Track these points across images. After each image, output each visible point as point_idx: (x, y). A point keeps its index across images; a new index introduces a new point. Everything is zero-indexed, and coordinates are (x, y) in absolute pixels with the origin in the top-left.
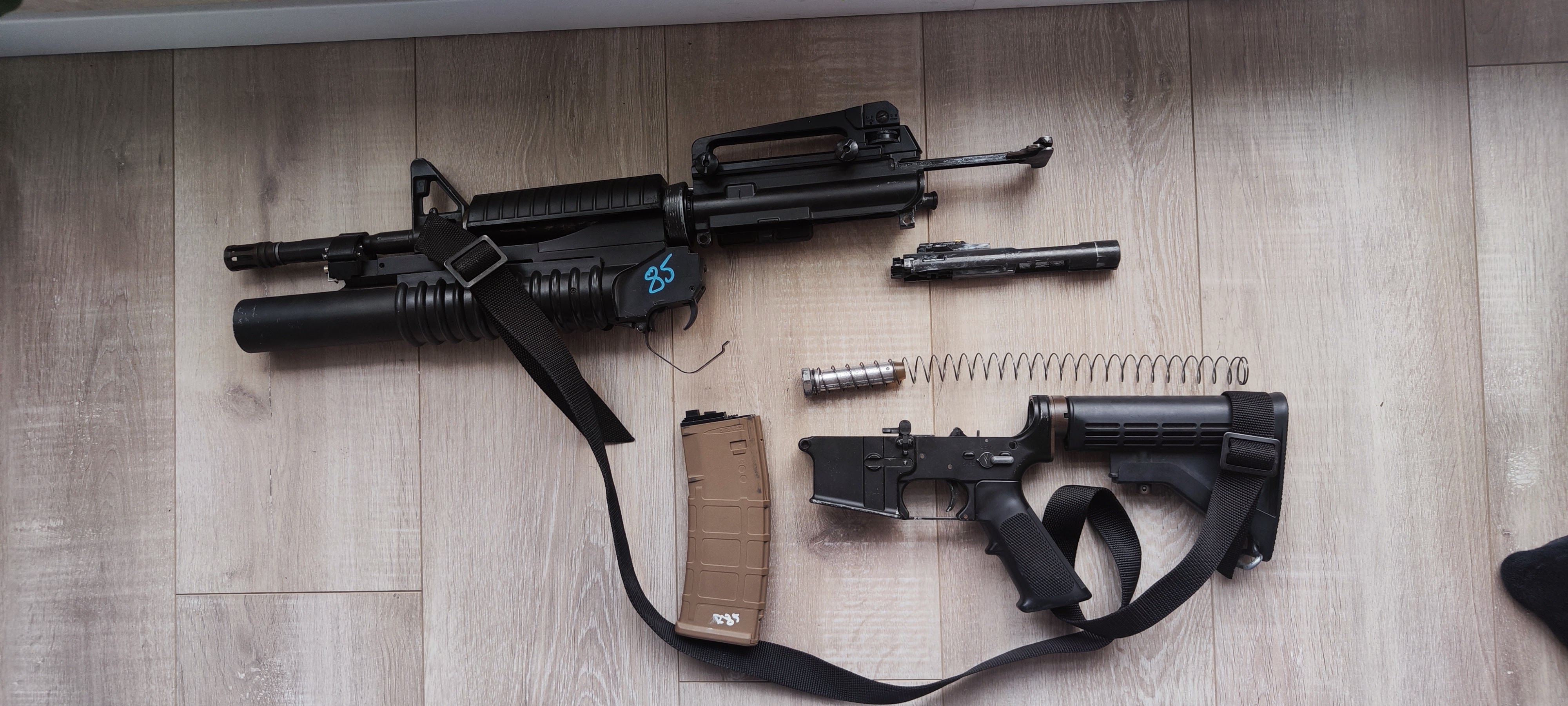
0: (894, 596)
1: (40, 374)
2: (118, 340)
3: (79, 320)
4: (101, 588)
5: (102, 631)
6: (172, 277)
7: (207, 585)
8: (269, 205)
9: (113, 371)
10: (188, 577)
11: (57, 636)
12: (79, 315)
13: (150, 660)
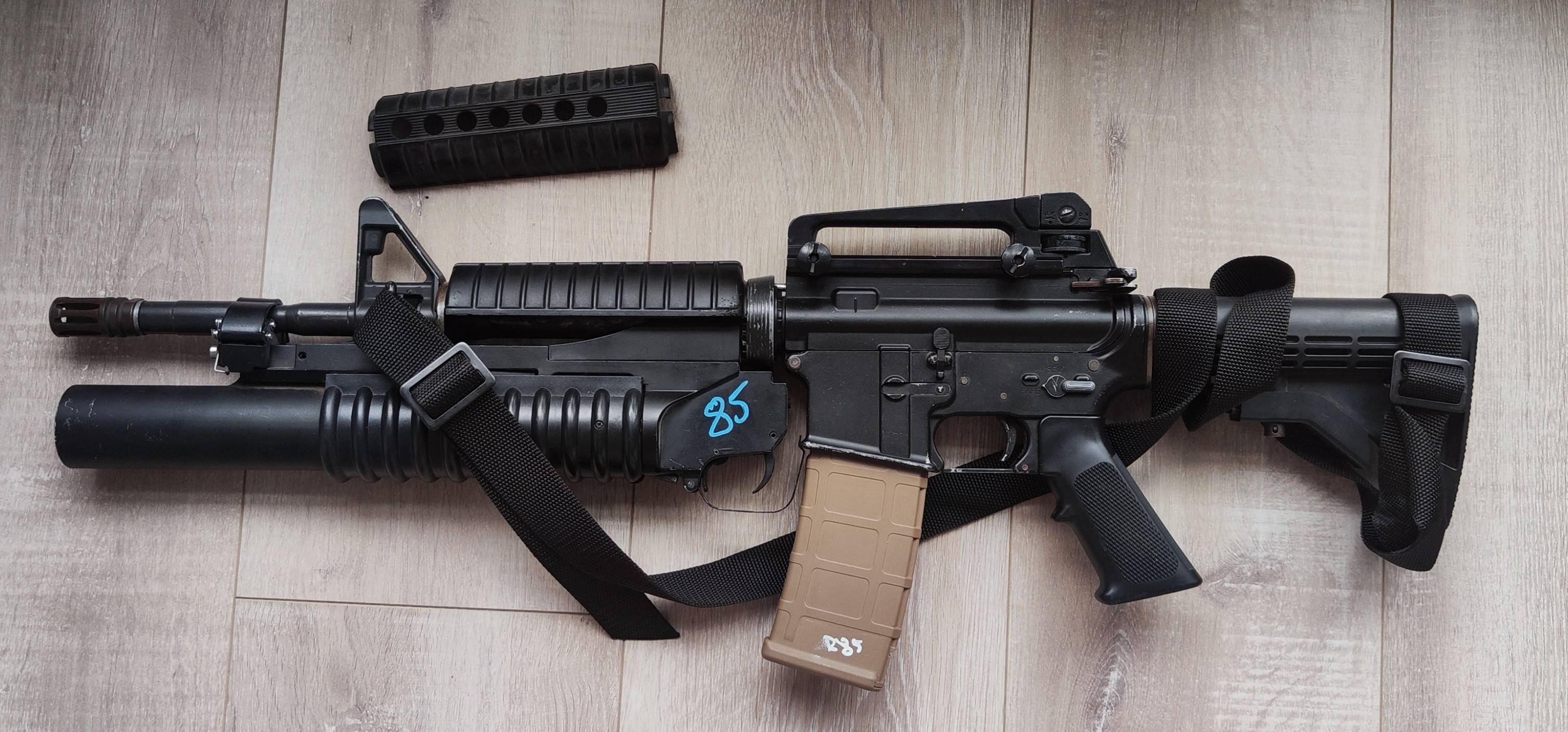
0: (1318, 665)
1: (45, 244)
2: (178, 202)
3: (118, 166)
4: (114, 580)
5: (109, 647)
6: (272, 115)
7: (286, 586)
8: (434, 23)
9: (165, 249)
10: (257, 573)
11: (34, 652)
12: (118, 160)
13: (184, 697)
